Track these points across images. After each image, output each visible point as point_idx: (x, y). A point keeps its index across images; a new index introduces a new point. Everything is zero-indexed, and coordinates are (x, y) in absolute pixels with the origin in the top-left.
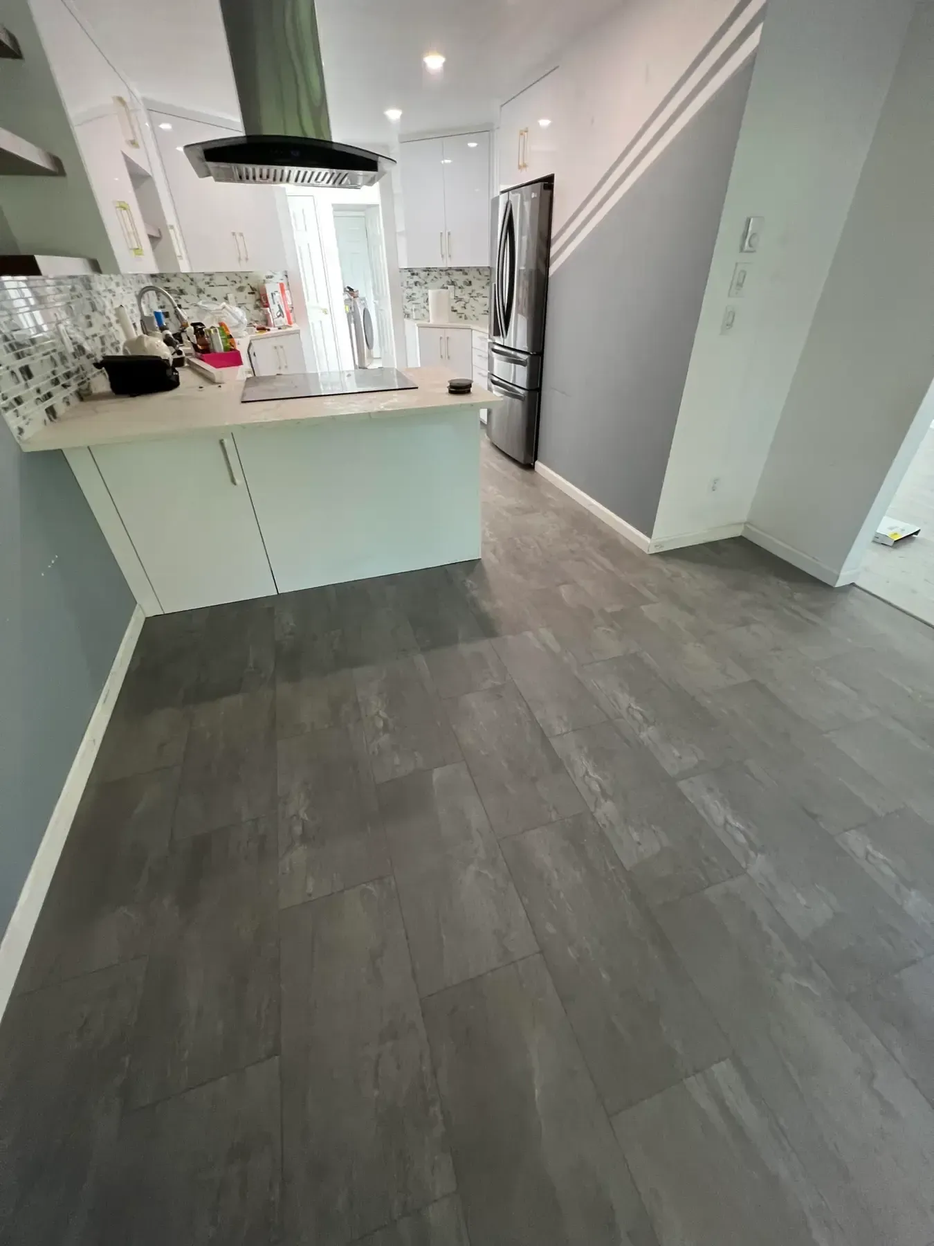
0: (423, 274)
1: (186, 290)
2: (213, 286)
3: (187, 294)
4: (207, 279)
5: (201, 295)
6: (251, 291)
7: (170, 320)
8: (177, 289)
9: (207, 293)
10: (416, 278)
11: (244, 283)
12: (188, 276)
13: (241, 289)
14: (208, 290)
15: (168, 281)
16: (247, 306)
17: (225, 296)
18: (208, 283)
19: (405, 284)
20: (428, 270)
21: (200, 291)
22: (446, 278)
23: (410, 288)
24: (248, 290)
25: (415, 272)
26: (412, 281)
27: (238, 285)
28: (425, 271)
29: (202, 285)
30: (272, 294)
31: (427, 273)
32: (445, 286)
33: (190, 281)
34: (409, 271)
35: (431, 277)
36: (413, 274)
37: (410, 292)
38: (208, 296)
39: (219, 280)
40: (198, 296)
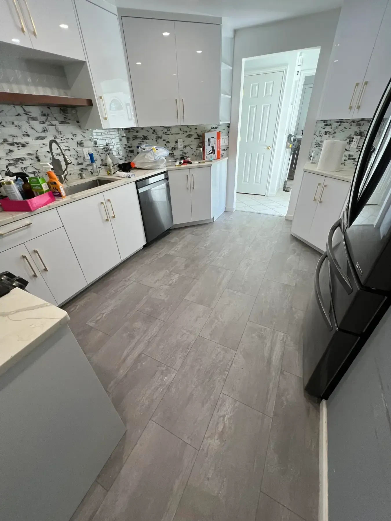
0: (335, 125)
1: (148, 137)
2: (168, 134)
3: (148, 139)
4: (165, 130)
5: (159, 140)
6: (197, 137)
7: (134, 154)
8: (142, 137)
9: (163, 139)
10: (328, 129)
11: (193, 132)
12: (151, 128)
13: (189, 136)
14: (164, 137)
15: (137, 132)
16: (192, 147)
17: (176, 140)
18: (166, 133)
19: (317, 133)
20: (341, 121)
21: (158, 138)
22: (355, 129)
23: (320, 136)
24: (195, 136)
25: (329, 123)
26: (324, 131)
27: (188, 133)
28: (337, 122)
29: (160, 134)
30: (209, 140)
31: (339, 124)
32: (352, 136)
33: (153, 132)
34: (324, 122)
35: (342, 127)
36: (326, 125)
37: (319, 139)
38: (164, 140)
39: (173, 131)
40: (156, 141)
